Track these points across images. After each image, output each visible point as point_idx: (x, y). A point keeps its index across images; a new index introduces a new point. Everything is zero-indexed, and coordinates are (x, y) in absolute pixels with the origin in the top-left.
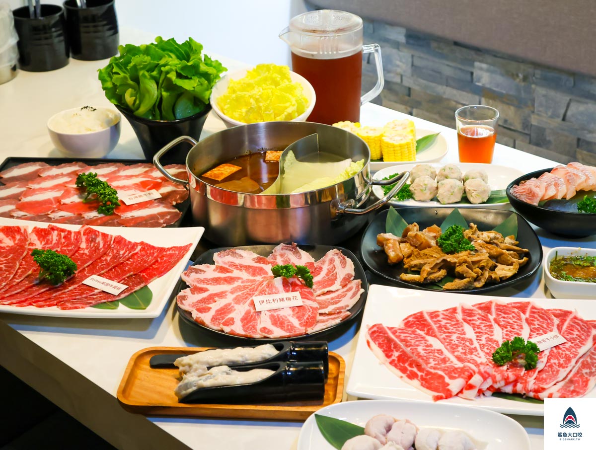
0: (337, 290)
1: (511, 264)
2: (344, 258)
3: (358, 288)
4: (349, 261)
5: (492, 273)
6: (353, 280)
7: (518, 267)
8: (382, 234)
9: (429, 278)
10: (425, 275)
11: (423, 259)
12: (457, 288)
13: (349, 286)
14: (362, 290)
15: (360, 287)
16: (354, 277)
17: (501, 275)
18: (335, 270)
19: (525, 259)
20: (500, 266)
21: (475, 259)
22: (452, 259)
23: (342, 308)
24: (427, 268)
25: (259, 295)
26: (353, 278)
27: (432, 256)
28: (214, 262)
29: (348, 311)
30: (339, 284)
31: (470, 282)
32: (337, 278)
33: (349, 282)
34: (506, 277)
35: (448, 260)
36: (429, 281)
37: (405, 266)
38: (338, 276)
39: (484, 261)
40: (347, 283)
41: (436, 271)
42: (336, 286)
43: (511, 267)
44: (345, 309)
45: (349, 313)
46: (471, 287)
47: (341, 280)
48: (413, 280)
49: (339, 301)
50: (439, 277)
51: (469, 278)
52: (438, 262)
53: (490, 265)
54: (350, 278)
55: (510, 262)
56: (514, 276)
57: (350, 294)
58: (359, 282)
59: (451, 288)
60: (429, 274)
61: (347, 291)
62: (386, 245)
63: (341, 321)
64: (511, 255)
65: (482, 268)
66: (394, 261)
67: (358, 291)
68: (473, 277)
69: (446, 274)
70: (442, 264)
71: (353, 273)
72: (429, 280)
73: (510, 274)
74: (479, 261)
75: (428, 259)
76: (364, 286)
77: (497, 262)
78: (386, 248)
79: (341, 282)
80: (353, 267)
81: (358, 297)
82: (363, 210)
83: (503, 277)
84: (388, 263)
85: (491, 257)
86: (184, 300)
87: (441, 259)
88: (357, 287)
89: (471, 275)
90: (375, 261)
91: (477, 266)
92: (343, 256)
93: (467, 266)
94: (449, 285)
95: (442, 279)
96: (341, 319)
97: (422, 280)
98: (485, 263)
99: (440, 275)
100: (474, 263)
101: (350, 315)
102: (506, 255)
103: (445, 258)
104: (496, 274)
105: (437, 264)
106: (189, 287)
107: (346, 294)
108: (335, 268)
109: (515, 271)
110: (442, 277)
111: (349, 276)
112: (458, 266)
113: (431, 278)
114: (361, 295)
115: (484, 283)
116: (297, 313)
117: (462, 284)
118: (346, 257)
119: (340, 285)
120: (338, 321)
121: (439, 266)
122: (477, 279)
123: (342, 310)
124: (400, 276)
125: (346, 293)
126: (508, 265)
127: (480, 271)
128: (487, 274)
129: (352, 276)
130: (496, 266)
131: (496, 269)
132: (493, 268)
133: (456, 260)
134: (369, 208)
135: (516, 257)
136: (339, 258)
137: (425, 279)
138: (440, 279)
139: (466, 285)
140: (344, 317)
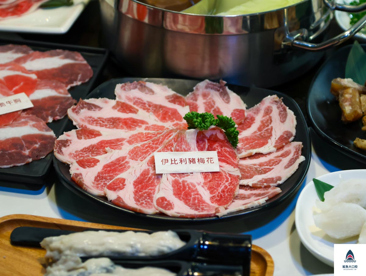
0: (269, 154)
2: (285, 110)
3: (298, 154)
4: (290, 113)
6: (293, 141)
8: (339, 79)
13: (286, 149)
14: (302, 158)
15: (300, 153)
16: (295, 137)
18: (270, 123)
23: (272, 180)
25: (163, 150)
26: (292, 138)
28: (115, 96)
29: (279, 186)
30: (274, 144)
32: (271, 135)
33: (286, 144)
37: (364, 128)
38: (273, 132)
40: (284, 144)
42: (269, 147)
44: (276, 182)
45: (278, 190)
47: (277, 139)
49: (270, 170)
54: (289, 138)
57: (286, 160)
58: (299, 145)
61: (283, 156)
62: (342, 95)
63: (266, 201)
66: (350, 119)
67: (297, 158)
71: (294, 132)
76: (305, 152)
78: (341, 99)
79: (277, 142)
80: (295, 123)
81: (295, 167)
82: (319, 45)
84: (342, 121)
86: (65, 146)
88: (297, 152)
90: (325, 116)
92: (284, 106)
96: (267, 198)
101: (279, 194)
106: (75, 127)
107: (281, 161)
108: (271, 121)
111: (288, 134)
114: (300, 165)
116: (210, 181)
118: (287, 108)
119: (275, 147)
120: (262, 201)
123: (271, 184)
124: (355, 141)
125: (281, 158)
129: (292, 135)
134: (326, 44)
136: (278, 108)
140: (271, 196)
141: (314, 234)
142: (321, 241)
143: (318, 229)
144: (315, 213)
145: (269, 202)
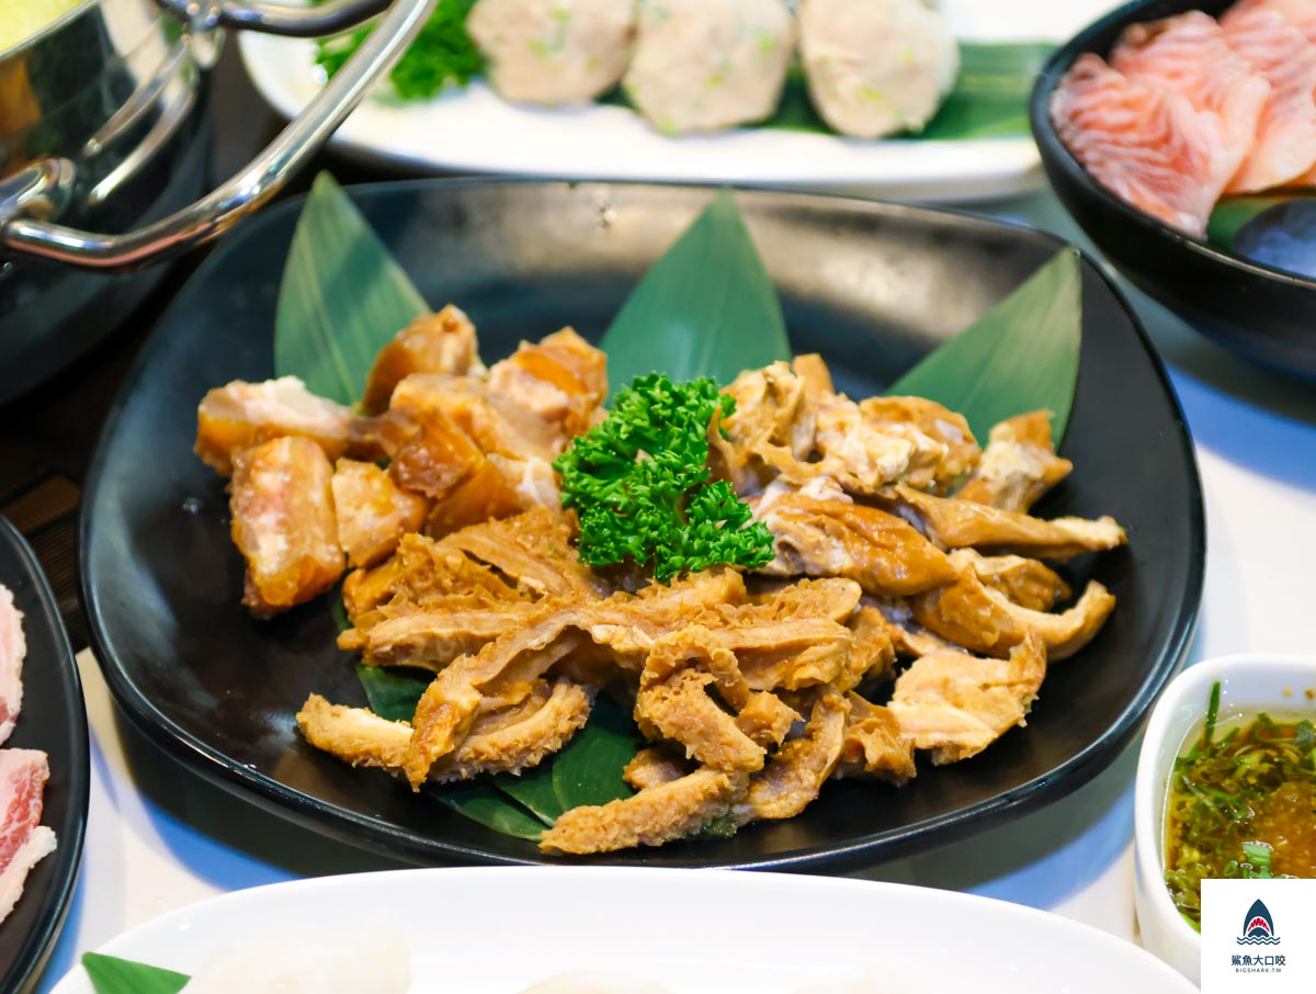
1: (999, 650)
5: (869, 730)
6: (8, 745)
7: (1036, 672)
8: (235, 390)
9: (466, 752)
10: (439, 743)
11: (451, 608)
12: (632, 842)
17: (924, 731)
19: (1096, 599)
20: (935, 661)
21: (764, 633)
22: (621, 631)
24: (457, 692)
27: (513, 583)
31: (723, 797)
34: (957, 748)
35: (600, 634)
36: (464, 772)
37: (348, 638)
39: (821, 650)
41: (517, 699)
43: (996, 669)
46: (730, 819)
48: (368, 753)
50: (528, 750)
51: (718, 768)
52: (534, 643)
53: (862, 661)
55: (991, 638)
56: (1009, 748)
58: (34, 770)
59: (592, 849)
60: (479, 720)
62: (247, 478)
64: (1003, 581)
65: (806, 697)
66: (282, 597)
67: (20, 838)
68: (739, 767)
69: (581, 721)
70: (562, 651)
72: (467, 763)
73: (977, 733)
74: (792, 650)
75: (483, 615)
77: (913, 625)
78: (241, 496)
82: (107, 242)
83: (938, 749)
84: (247, 608)
85: (877, 593)
87: (558, 624)
88: (20, 806)
89: (732, 753)
90: (170, 590)
91: (773, 677)
93: (712, 691)
94: (580, 825)
95: (549, 759)
97: (421, 772)
98: (829, 666)
99: (539, 736)
100: (751, 658)
102: (972, 592)
103: (580, 619)
104: (893, 726)
105: (525, 657)
109: (1014, 712)
110: (554, 745)
112: (652, 684)
113: (478, 753)
115: (812, 795)
117: (670, 816)
121: (541, 665)
122: (775, 765)
124: (301, 717)
126: (981, 653)
127: (781, 715)
128: (832, 737)
130: (906, 659)
131: (906, 682)
132: (878, 687)
133: (642, 639)
134: (153, 238)
135: (1034, 589)
137: (444, 764)
138: (535, 759)
139: (693, 816)
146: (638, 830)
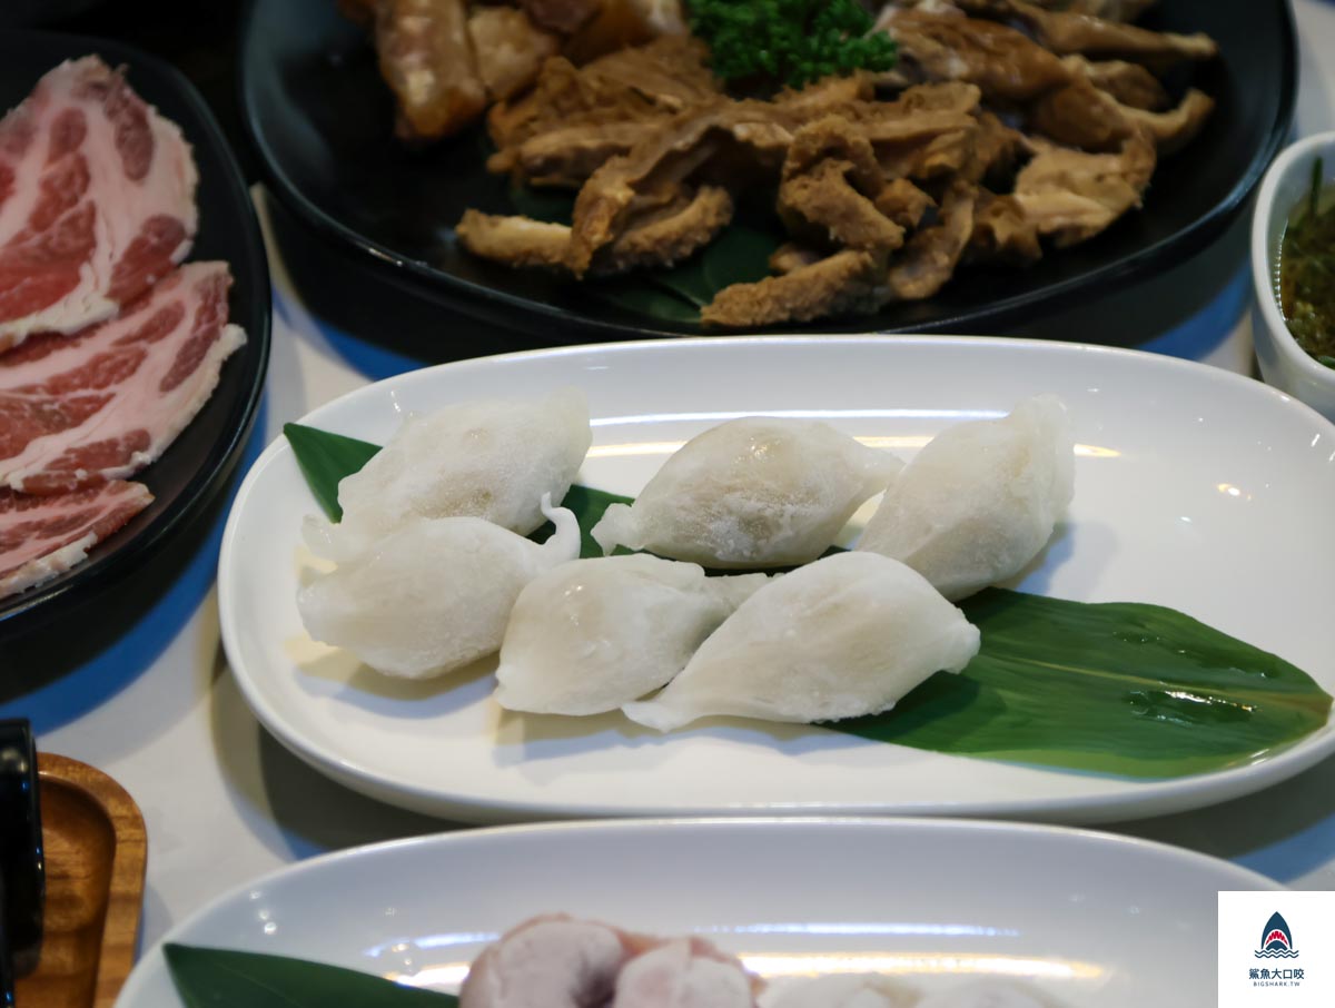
0: (90, 329)
1: (1111, 145)
2: (140, 121)
3: (213, 317)
4: (166, 132)
5: (997, 213)
6: (190, 259)
7: (1146, 162)
9: (623, 244)
10: (598, 232)
11: (596, 122)
12: (784, 316)
13: (162, 300)
14: (232, 337)
15: (222, 311)
16: (198, 239)
17: (1047, 216)
18: (84, 188)
19: (1194, 104)
20: (1048, 159)
21: (895, 126)
22: (760, 129)
23: (107, 452)
24: (613, 186)
26: (183, 248)
27: (651, 101)
29: (142, 474)
30: (106, 283)
31: (863, 276)
32: (92, 244)
33: (161, 275)
34: (1077, 229)
35: (741, 132)
36: (621, 265)
37: (498, 162)
38: (101, 230)
39: (949, 138)
40: (150, 279)
41: (665, 198)
42: (87, 301)
43: (1113, 164)
44: (127, 459)
45: (139, 494)
46: (870, 298)
47: (118, 257)
48: (529, 254)
49: (98, 404)
50: (679, 242)
51: (860, 248)
52: (680, 144)
53: (985, 155)
54: (172, 246)
55: (1103, 135)
56: (1125, 228)
57: (163, 354)
58: (217, 278)
59: (748, 321)
60: (628, 217)
61: (153, 332)
62: (389, 26)
63: (90, 551)
64: (1109, 85)
65: (937, 184)
66: (432, 127)
67: (211, 336)
68: (880, 245)
69: (726, 219)
70: (705, 153)
71: (189, 217)
72: (623, 255)
73: (1097, 213)
74: (922, 140)
75: (627, 126)
76: (249, 305)
77: (1028, 130)
78: (387, 42)
79: (118, 272)
80: (191, 175)
81: (206, 377)
83: (1059, 232)
84: (397, 141)
85: (995, 100)
87: (701, 126)
88: (208, 312)
89: (872, 232)
91: (905, 167)
92: (137, 102)
93: (850, 178)
94: (736, 298)
95: (700, 252)
96: (90, 540)
97: (583, 261)
98: (957, 153)
99: (688, 229)
100: (888, 150)
101: (146, 511)
102: (1082, 91)
103: (721, 119)
104: (1018, 212)
105: (672, 159)
107: (141, 356)
108: (87, 178)
109: (1130, 195)
110: (702, 238)
111: (165, 229)
112: (794, 174)
113: (634, 245)
114: (228, 367)
115: (945, 276)
117: (818, 292)
118: (151, 112)
119: (112, 294)
121: (685, 168)
122: (905, 254)
123: (108, 472)
124: (462, 229)
125: (142, 344)
126: (1093, 148)
127: (916, 199)
128: (963, 220)
129: (180, 234)
130: (1023, 158)
131: (1025, 177)
132: (1001, 178)
133: (785, 136)
135: (1140, 93)
136: (111, 114)
137: (603, 254)
138: (686, 250)
139: (838, 293)
140: (110, 527)
141: (308, 673)
142: (340, 697)
143: (322, 649)
144: (308, 578)
145: (100, 557)
146: (789, 305)
